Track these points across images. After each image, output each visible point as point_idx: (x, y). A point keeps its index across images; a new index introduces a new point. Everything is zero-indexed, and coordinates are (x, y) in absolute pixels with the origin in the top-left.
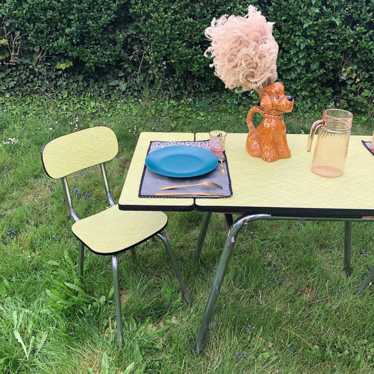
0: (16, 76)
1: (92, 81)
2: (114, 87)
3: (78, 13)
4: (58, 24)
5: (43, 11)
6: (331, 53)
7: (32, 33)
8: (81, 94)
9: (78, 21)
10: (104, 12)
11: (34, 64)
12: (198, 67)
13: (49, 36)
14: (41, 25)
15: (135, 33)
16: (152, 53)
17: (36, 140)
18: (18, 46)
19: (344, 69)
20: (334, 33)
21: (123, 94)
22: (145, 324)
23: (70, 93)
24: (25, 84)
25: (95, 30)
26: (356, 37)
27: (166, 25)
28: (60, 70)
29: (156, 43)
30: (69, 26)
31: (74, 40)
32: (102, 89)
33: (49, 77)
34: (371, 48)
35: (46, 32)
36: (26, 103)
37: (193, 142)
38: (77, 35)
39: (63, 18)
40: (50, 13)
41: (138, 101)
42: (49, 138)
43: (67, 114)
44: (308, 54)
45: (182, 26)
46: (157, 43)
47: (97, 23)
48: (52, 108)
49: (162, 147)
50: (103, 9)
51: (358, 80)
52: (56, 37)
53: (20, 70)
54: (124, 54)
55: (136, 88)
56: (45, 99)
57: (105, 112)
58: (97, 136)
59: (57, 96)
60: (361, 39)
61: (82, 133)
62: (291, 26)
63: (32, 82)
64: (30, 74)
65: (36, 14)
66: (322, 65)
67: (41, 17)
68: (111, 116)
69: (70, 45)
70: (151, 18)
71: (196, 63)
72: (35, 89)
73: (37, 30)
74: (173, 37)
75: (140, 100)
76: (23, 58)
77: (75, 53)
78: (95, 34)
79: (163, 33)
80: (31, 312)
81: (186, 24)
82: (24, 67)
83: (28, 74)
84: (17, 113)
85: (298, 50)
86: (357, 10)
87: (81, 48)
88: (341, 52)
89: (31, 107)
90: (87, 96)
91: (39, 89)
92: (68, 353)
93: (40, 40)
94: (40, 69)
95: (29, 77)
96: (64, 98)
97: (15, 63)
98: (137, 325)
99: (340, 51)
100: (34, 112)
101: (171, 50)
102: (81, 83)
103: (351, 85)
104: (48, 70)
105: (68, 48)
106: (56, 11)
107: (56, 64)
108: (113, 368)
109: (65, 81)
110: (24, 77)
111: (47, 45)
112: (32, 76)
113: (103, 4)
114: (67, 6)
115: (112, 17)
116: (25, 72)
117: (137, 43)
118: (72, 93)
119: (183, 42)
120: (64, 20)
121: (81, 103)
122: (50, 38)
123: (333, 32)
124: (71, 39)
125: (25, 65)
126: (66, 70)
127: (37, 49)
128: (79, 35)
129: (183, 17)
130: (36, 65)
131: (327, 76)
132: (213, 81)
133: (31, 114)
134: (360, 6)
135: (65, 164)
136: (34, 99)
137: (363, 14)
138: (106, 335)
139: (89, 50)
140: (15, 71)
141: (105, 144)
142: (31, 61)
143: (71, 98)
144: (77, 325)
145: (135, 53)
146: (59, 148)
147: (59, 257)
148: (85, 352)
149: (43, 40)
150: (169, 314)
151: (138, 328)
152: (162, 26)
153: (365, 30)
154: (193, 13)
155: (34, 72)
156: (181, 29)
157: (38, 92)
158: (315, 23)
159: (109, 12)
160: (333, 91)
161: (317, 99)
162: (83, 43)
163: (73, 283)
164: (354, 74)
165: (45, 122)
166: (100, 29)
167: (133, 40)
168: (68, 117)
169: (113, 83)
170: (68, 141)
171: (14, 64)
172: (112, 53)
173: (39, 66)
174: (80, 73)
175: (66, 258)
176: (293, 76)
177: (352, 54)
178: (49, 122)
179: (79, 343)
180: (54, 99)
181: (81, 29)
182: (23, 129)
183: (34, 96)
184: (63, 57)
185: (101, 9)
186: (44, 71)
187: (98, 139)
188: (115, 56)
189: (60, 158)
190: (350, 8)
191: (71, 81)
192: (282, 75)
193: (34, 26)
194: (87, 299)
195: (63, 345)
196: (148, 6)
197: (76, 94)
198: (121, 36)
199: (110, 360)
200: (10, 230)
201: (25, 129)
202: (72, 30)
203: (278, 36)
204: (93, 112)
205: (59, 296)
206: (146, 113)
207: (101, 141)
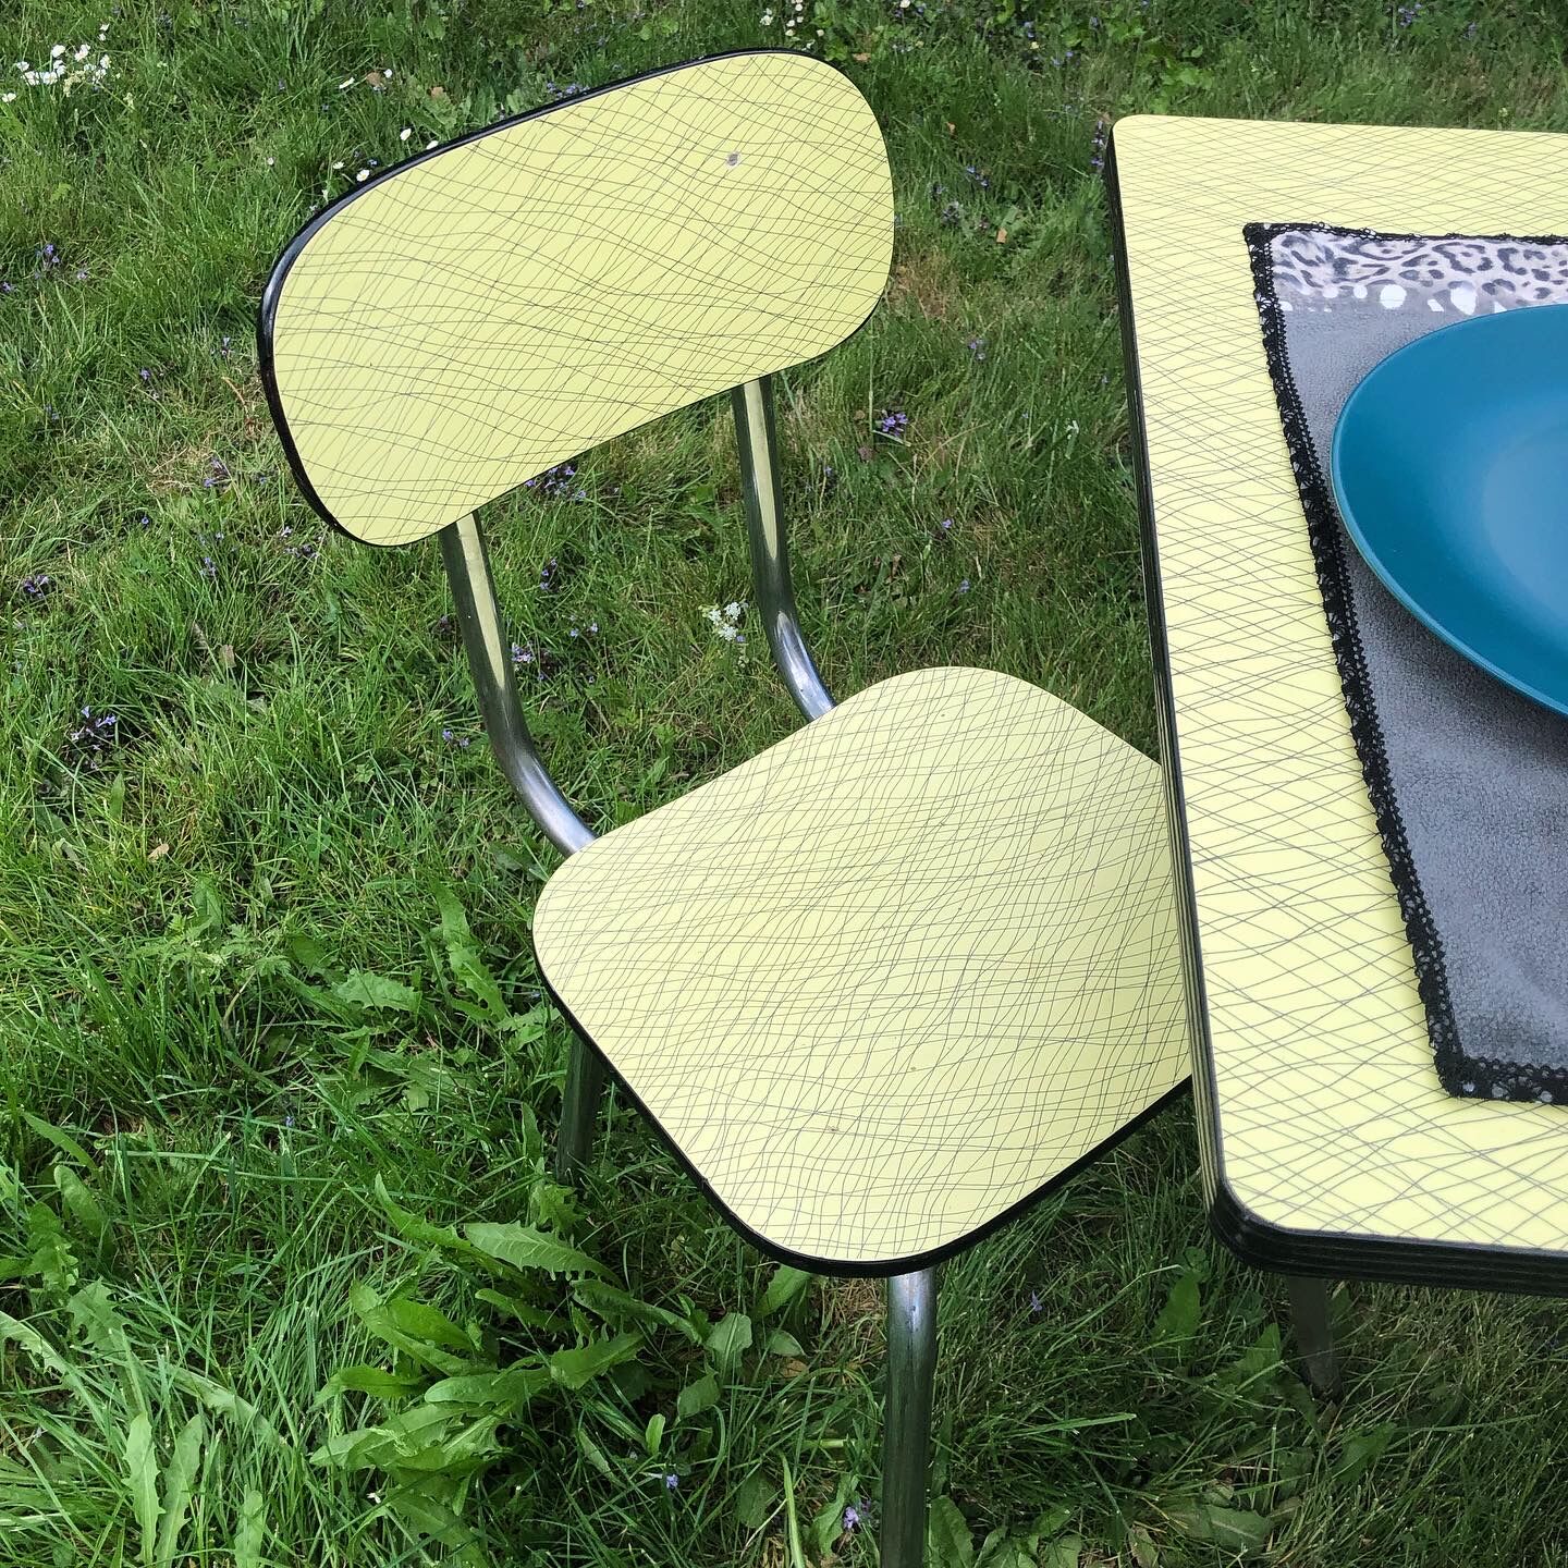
17: (214, 67)
22: (1033, 1543)
42: (294, 53)
58: (730, 147)
61: (605, 119)
80: (249, 1411)
98: (978, 1544)
135: (467, 408)
141: (789, 213)
146: (416, 269)
151: (985, 1564)
170: (491, 202)
175: (454, 962)
187: (738, 171)
189: (421, 359)
200: (86, 711)
207: (757, 188)
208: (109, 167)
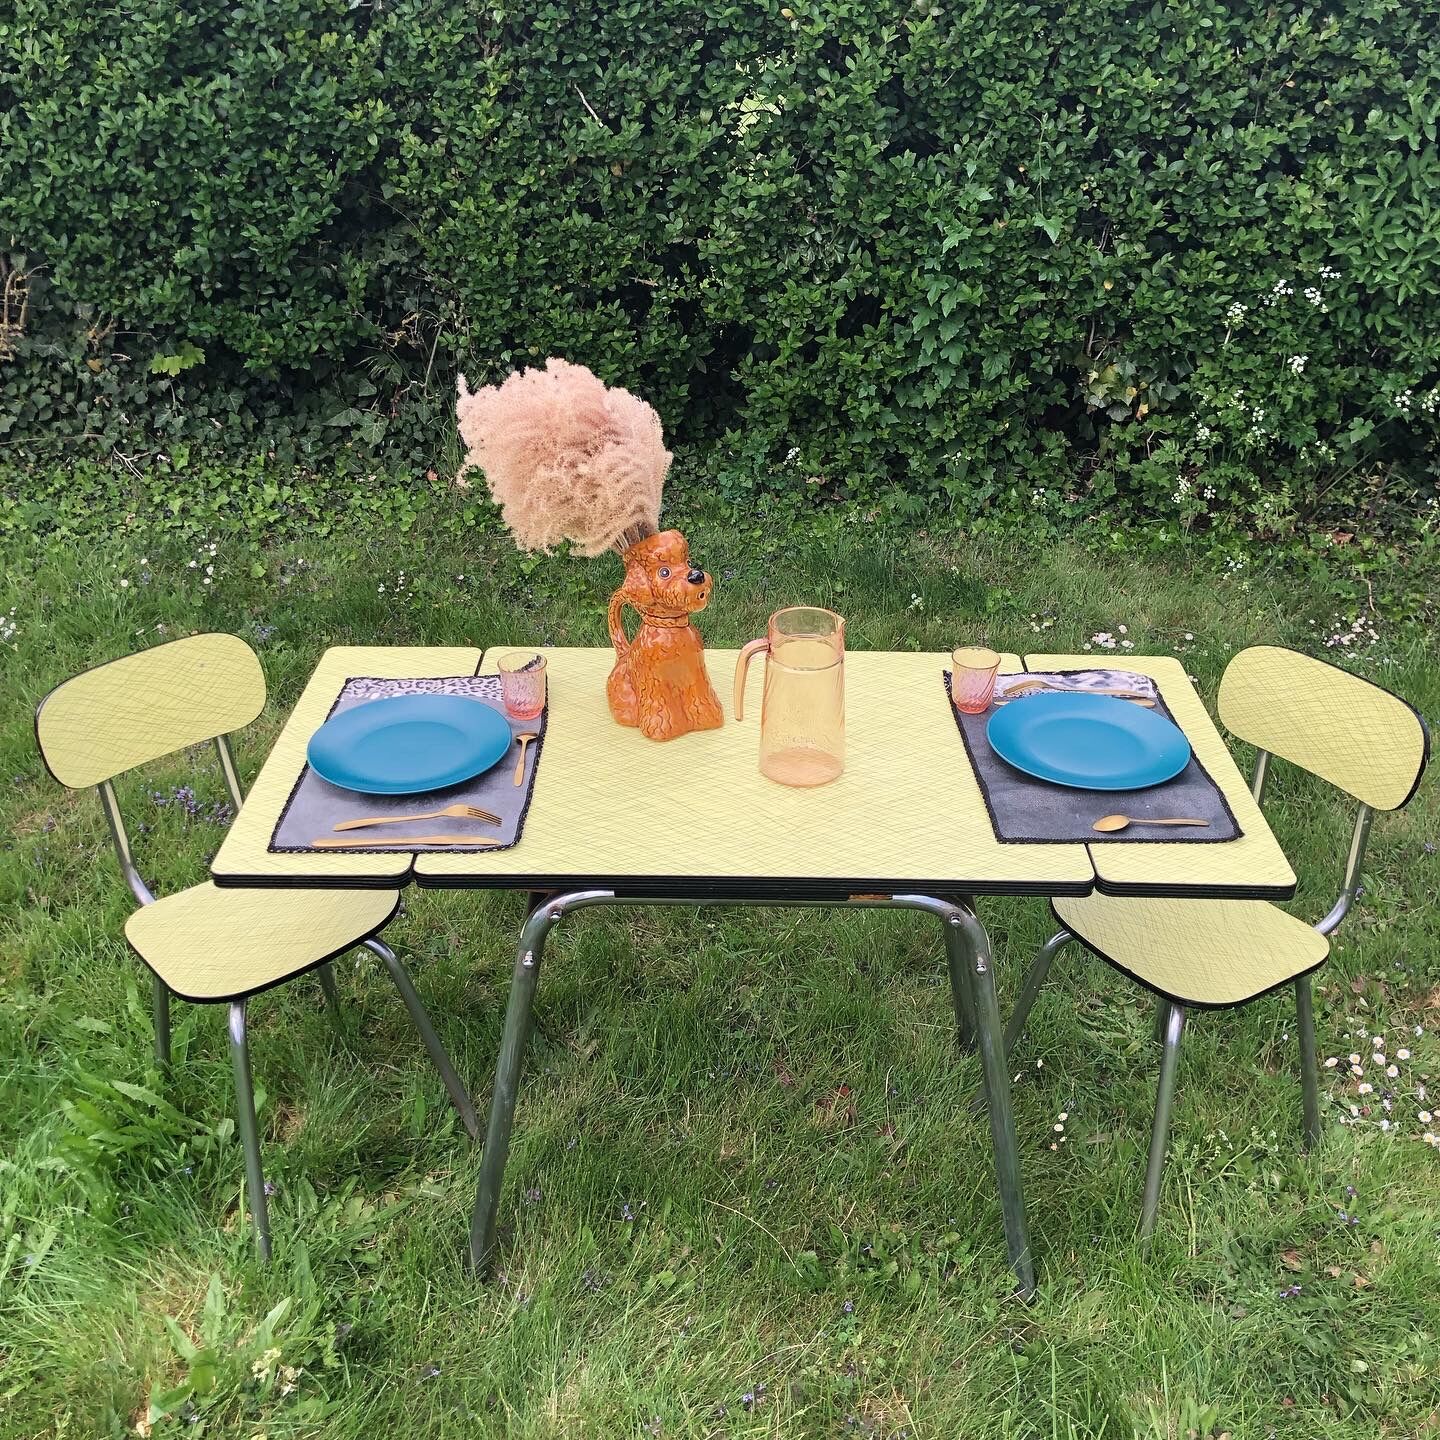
0: (16, 397)
1: (273, 409)
2: (346, 431)
3: (212, 200)
4: (148, 237)
5: (98, 197)
6: (1046, 324)
7: (65, 264)
8: (236, 456)
9: (212, 226)
10: (299, 198)
11: (78, 359)
12: (618, 369)
13: (122, 274)
14: (94, 239)
15: (405, 259)
16: (463, 324)
17: (73, 625)
18: (21, 302)
19: (1094, 375)
20: (1047, 263)
21: (376, 454)
22: (343, 1199)
23: (199, 452)
24: (47, 424)
25: (270, 255)
26: (1120, 274)
27: (502, 238)
28: (163, 376)
29: (475, 292)
30: (186, 240)
31: (203, 287)
32: (303, 440)
33: (126, 400)
34: (1168, 310)
35: (110, 261)
36: (51, 490)
37: (465, 681)
38: (214, 269)
39: (167, 217)
40: (120, 204)
41: (424, 477)
42: (117, 615)
43: (182, 527)
44: (970, 328)
45: (555, 239)
46: (479, 292)
47: (278, 233)
48: (134, 506)
49: (375, 696)
50: (295, 189)
51: (1144, 409)
52: (144, 275)
53: (32, 375)
54: (372, 328)
55: (418, 436)
56: (115, 473)
57: (311, 518)
58: (201, 661)
59: (154, 461)
60: (1138, 279)
62: (908, 243)
63: (72, 414)
64: (64, 390)
65: (76, 206)
66: (1021, 363)
67: (92, 217)
68: (330, 533)
69: (193, 299)
70: (454, 214)
71: (609, 355)
72: (80, 439)
73: (80, 254)
74: (527, 274)
75: (432, 476)
76: (39, 337)
77: (207, 327)
78: (270, 269)
79: (495, 261)
80: (15, 1167)
81: (569, 235)
82: (44, 366)
83: (56, 389)
84: (16, 526)
85: (935, 317)
86: (1115, 193)
87: (230, 308)
88: (1079, 321)
89: (63, 507)
90: (256, 464)
91: (95, 439)
92: (113, 1278)
93: (94, 285)
94: (97, 374)
95: (60, 399)
96: (178, 468)
97: (14, 353)
98: (319, 1201)
99: (1075, 319)
100: (75, 523)
101: (526, 316)
102: (234, 419)
103: (1124, 424)
104: (123, 377)
105: (184, 312)
106: (142, 195)
107: (151, 357)
108: (235, 1315)
109: (180, 414)
110: (44, 400)
111: (115, 302)
112: (70, 397)
113: (293, 173)
114: (176, 180)
115: (325, 212)
116: (46, 383)
117: (416, 292)
118: (205, 452)
119: (564, 291)
120: (170, 223)
121: (234, 488)
122: (126, 278)
123: (1044, 261)
124: (195, 282)
125: (45, 360)
126: (184, 377)
127: (84, 311)
128: (220, 268)
129: (561, 211)
130: (84, 361)
131: (1048, 393)
132: (674, 411)
133: (64, 530)
134: (1123, 180)
135: (106, 745)
136: (78, 474)
137: (1135, 203)
138: (227, 1230)
139: (256, 317)
140: (13, 379)
141: (225, 681)
142: (68, 347)
143: (200, 471)
144: (142, 1200)
145: (411, 323)
146: (88, 702)
147: (113, 1008)
148: (162, 1274)
149: (103, 286)
150: (417, 1170)
151: (322, 1209)
152: (489, 239)
153: (1147, 256)
154: (590, 199)
155: (77, 384)
156: (553, 249)
157: (91, 451)
158: (982, 232)
159: (314, 196)
160: (1069, 444)
161: (1019, 469)
162: (236, 294)
163: (141, 1083)
164: (1129, 390)
165: (107, 559)
166: (286, 251)
167: (401, 280)
168: (185, 537)
169: (340, 420)
170: (114, 681)
171: (11, 358)
172: (333, 325)
173: (94, 364)
174: (230, 385)
175: (131, 1009)
176: (931, 396)
177: (1116, 327)
178: (120, 558)
179: (146, 1251)
180: (144, 472)
181: (224, 250)
182: (34, 584)
183: (77, 465)
184: (172, 336)
185: (289, 188)
186: (109, 378)
187: (204, 669)
188: (341, 336)
190: (1094, 185)
191: (203, 411)
192: (892, 394)
193: (71, 240)
194: (184, 1127)
195: (99, 1257)
196: (443, 179)
197: (218, 456)
198: (357, 273)
199: (229, 1296)
201: (40, 586)
202: (194, 255)
203: (868, 274)
204: (271, 519)
205: (98, 1121)
206: (447, 524)
207: (213, 674)
208: (9, 679)
